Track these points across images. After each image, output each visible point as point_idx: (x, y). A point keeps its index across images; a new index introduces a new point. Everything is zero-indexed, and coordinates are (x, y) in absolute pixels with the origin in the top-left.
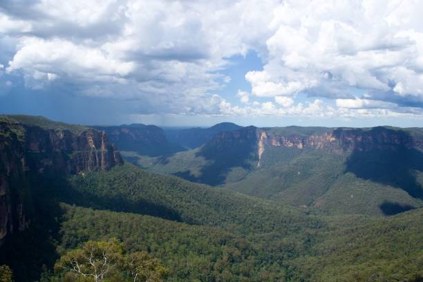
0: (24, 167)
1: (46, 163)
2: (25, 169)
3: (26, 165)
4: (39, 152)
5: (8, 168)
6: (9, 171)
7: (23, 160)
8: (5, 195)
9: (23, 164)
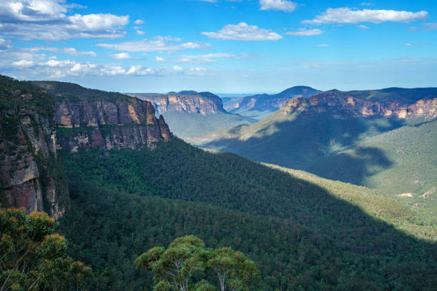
0: (54, 146)
1: (80, 141)
2: (55, 147)
3: (57, 143)
4: (71, 127)
5: (36, 147)
6: (37, 150)
7: (53, 137)
8: (34, 180)
9: (54, 142)
